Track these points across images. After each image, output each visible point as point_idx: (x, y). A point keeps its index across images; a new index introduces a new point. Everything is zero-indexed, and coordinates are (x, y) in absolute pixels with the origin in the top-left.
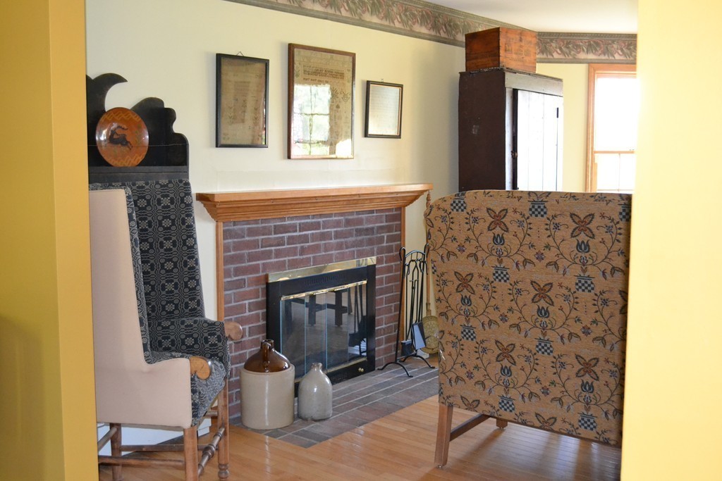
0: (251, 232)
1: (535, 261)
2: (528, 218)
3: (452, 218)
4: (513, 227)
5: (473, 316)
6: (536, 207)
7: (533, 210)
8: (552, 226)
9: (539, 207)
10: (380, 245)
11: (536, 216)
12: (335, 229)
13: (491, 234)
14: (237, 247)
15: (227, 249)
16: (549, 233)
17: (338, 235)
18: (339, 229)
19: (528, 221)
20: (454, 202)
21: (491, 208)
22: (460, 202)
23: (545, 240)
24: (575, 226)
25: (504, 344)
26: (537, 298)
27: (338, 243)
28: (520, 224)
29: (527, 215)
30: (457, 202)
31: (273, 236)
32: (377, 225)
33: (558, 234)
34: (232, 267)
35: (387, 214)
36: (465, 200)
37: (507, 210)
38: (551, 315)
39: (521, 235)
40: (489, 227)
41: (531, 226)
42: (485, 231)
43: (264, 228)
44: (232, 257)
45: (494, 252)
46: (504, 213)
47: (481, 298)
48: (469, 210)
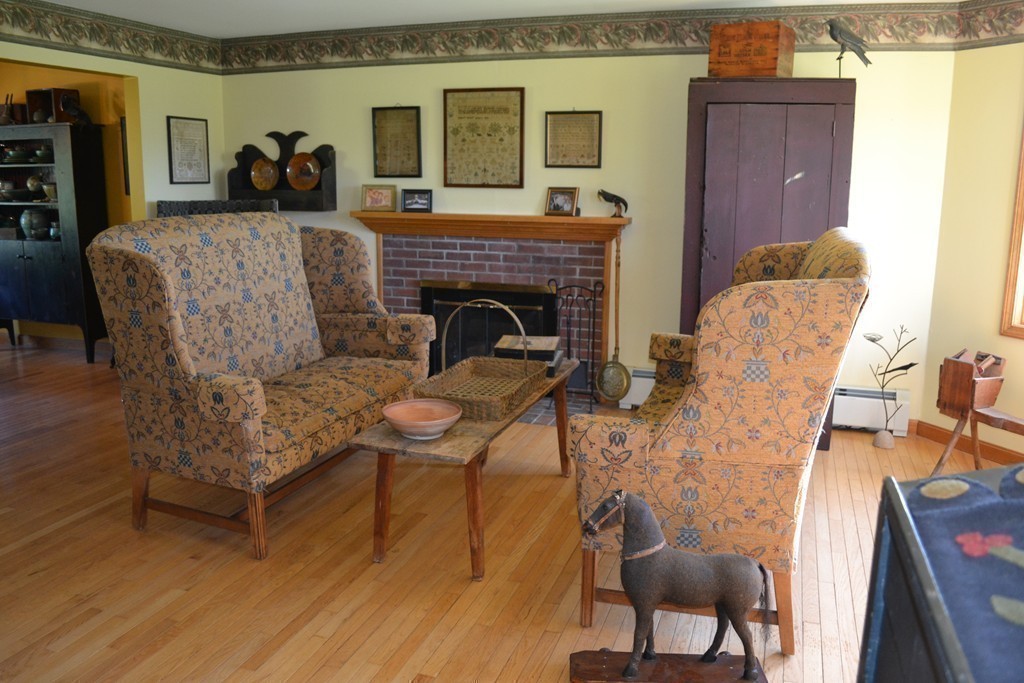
0: (408, 244)
10: (569, 277)
12: (505, 253)
14: (395, 254)
15: (386, 254)
17: (506, 258)
18: (509, 253)
27: (507, 267)
31: (431, 250)
32: (564, 256)
34: (391, 269)
35: (581, 246)
43: (422, 243)
44: (392, 261)
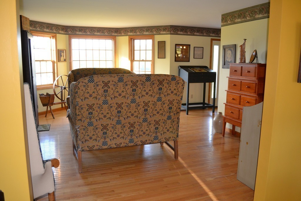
1: (118, 96)
2: (117, 83)
3: (88, 85)
4: (111, 87)
5: (93, 118)
6: (120, 79)
7: (119, 80)
8: (125, 85)
9: (121, 79)
11: (120, 82)
13: (103, 90)
16: (124, 87)
19: (117, 84)
20: (89, 80)
21: (104, 81)
22: (92, 80)
23: (122, 89)
24: (132, 84)
25: (104, 125)
26: (118, 108)
28: (114, 85)
29: (117, 82)
30: (90, 79)
33: (127, 87)
36: (94, 79)
37: (110, 81)
38: (122, 112)
39: (114, 89)
40: (102, 87)
41: (118, 86)
42: (101, 89)
45: (104, 96)
46: (109, 82)
47: (97, 111)
48: (95, 82)
